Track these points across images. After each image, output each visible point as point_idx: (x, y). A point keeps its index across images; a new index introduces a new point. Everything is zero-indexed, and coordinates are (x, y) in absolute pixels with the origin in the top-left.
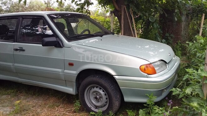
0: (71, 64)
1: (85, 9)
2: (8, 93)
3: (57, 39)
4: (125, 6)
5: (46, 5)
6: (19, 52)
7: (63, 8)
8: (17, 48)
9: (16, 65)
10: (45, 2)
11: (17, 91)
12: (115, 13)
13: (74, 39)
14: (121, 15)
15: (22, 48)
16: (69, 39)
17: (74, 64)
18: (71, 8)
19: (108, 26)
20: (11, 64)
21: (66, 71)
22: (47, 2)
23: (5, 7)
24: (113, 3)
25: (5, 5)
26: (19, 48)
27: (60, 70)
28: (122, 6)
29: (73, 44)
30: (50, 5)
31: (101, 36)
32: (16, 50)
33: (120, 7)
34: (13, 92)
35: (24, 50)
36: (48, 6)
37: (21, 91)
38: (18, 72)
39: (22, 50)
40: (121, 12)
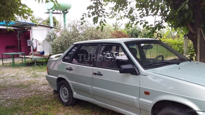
0: (147, 93)
1: (156, 32)
2: (84, 113)
3: (133, 67)
4: (201, 29)
5: (114, 27)
6: (97, 76)
7: (129, 29)
8: (95, 72)
9: (94, 87)
10: (113, 24)
11: (92, 112)
12: (190, 36)
13: (149, 67)
14: (197, 38)
15: (100, 72)
16: (145, 67)
17: (150, 93)
18: (137, 29)
19: (180, 49)
20: (89, 86)
21: (141, 99)
22: (115, 24)
23: (82, 31)
24: (187, 26)
25: (82, 29)
26: (98, 72)
27: (135, 98)
28: (198, 28)
29: (149, 72)
30: (118, 27)
31: (178, 64)
32: (95, 74)
33: (195, 30)
34: (89, 112)
35: (101, 75)
36: (116, 29)
37: (95, 112)
38: (95, 95)
39: (100, 74)
40: (197, 35)
